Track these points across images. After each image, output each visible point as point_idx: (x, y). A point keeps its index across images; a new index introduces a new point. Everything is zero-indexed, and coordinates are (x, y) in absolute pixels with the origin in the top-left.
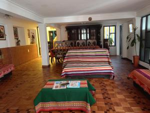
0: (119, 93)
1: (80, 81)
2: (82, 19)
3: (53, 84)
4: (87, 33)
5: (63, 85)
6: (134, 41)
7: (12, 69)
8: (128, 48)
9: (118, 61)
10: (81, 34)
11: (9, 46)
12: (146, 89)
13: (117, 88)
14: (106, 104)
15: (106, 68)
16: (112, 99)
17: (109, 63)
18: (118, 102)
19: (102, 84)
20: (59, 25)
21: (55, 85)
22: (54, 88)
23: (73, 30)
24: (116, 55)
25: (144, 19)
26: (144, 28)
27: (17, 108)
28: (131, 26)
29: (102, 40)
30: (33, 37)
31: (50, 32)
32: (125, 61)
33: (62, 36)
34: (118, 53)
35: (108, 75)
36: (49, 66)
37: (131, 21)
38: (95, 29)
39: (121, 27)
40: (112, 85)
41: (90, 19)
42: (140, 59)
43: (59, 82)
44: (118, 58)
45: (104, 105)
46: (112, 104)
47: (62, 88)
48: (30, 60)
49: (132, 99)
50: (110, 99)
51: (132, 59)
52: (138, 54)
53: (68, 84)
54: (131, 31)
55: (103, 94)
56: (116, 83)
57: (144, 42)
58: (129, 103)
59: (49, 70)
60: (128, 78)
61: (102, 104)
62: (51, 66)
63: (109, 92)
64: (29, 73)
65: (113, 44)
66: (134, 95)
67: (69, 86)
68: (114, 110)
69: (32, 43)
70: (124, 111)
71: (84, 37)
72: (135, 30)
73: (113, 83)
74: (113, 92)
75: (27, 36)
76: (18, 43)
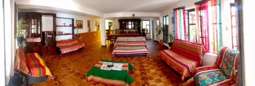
0: (152, 68)
1: (122, 64)
2: (128, 15)
3: (102, 64)
4: (132, 25)
5: (109, 66)
6: (160, 32)
7: (84, 45)
8: (157, 35)
9: (152, 43)
10: (128, 24)
11: (85, 32)
12: (168, 64)
13: (151, 64)
14: (142, 79)
15: (143, 50)
16: (147, 74)
17: (146, 46)
18: (151, 75)
19: (140, 62)
20: (114, 19)
21: (103, 65)
22: (102, 68)
23: (123, 22)
24: (150, 39)
25: (165, 18)
26: (165, 24)
27: (78, 72)
28: (158, 21)
29: (141, 30)
30: (99, 26)
31: (109, 23)
32: (156, 43)
33: (116, 26)
34: (152, 38)
35: (145, 55)
36: (106, 46)
37: (158, 18)
38: (137, 21)
39: (153, 21)
40: (148, 62)
41: (133, 15)
42: (164, 42)
43: (107, 63)
44: (152, 41)
45: (141, 81)
46: (147, 79)
47: (108, 69)
48: (92, 42)
49: (161, 71)
50: (146, 74)
51: (159, 41)
52: (162, 39)
53: (113, 66)
54: (158, 24)
55: (141, 70)
56: (151, 60)
57: (165, 32)
58: (159, 75)
59: (105, 49)
60: (158, 56)
61: (139, 79)
62: (107, 46)
63: (146, 68)
64: (93, 49)
65: (149, 32)
66: (161, 68)
67: (113, 68)
68: (148, 84)
69: (98, 30)
70: (155, 83)
71: (130, 27)
72: (160, 24)
73: (148, 60)
74: (148, 68)
75: (95, 26)
76: (89, 30)
